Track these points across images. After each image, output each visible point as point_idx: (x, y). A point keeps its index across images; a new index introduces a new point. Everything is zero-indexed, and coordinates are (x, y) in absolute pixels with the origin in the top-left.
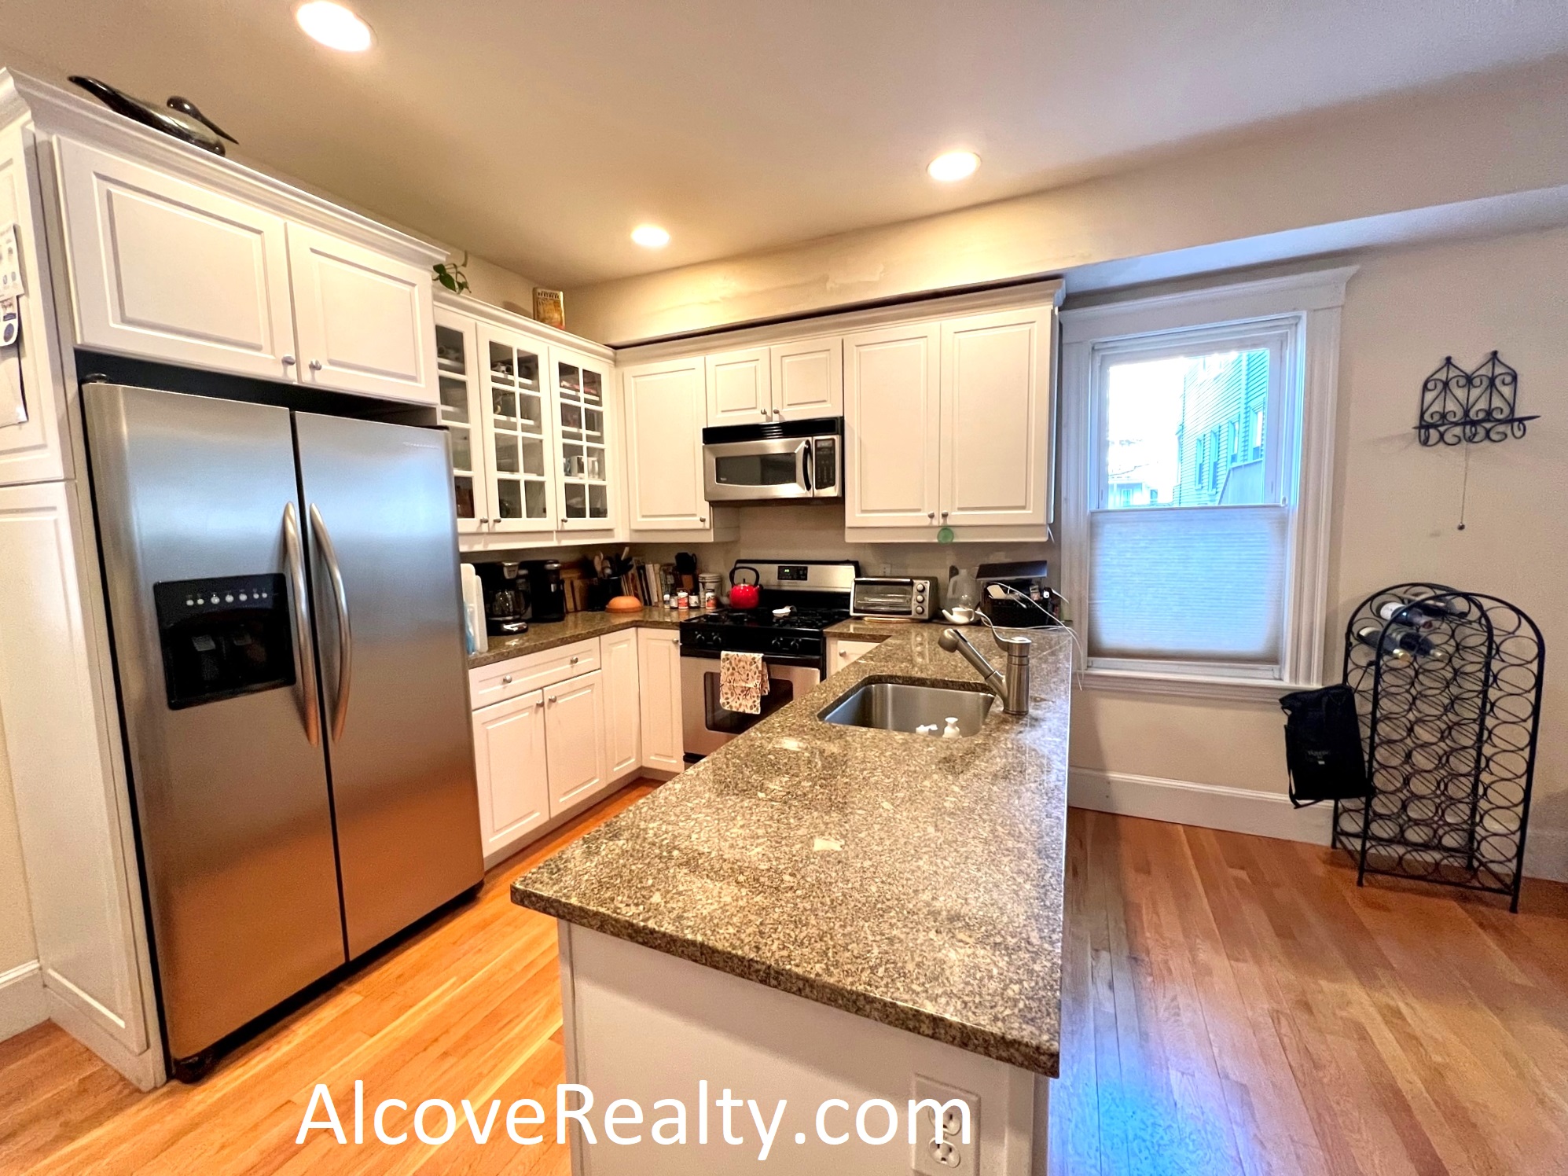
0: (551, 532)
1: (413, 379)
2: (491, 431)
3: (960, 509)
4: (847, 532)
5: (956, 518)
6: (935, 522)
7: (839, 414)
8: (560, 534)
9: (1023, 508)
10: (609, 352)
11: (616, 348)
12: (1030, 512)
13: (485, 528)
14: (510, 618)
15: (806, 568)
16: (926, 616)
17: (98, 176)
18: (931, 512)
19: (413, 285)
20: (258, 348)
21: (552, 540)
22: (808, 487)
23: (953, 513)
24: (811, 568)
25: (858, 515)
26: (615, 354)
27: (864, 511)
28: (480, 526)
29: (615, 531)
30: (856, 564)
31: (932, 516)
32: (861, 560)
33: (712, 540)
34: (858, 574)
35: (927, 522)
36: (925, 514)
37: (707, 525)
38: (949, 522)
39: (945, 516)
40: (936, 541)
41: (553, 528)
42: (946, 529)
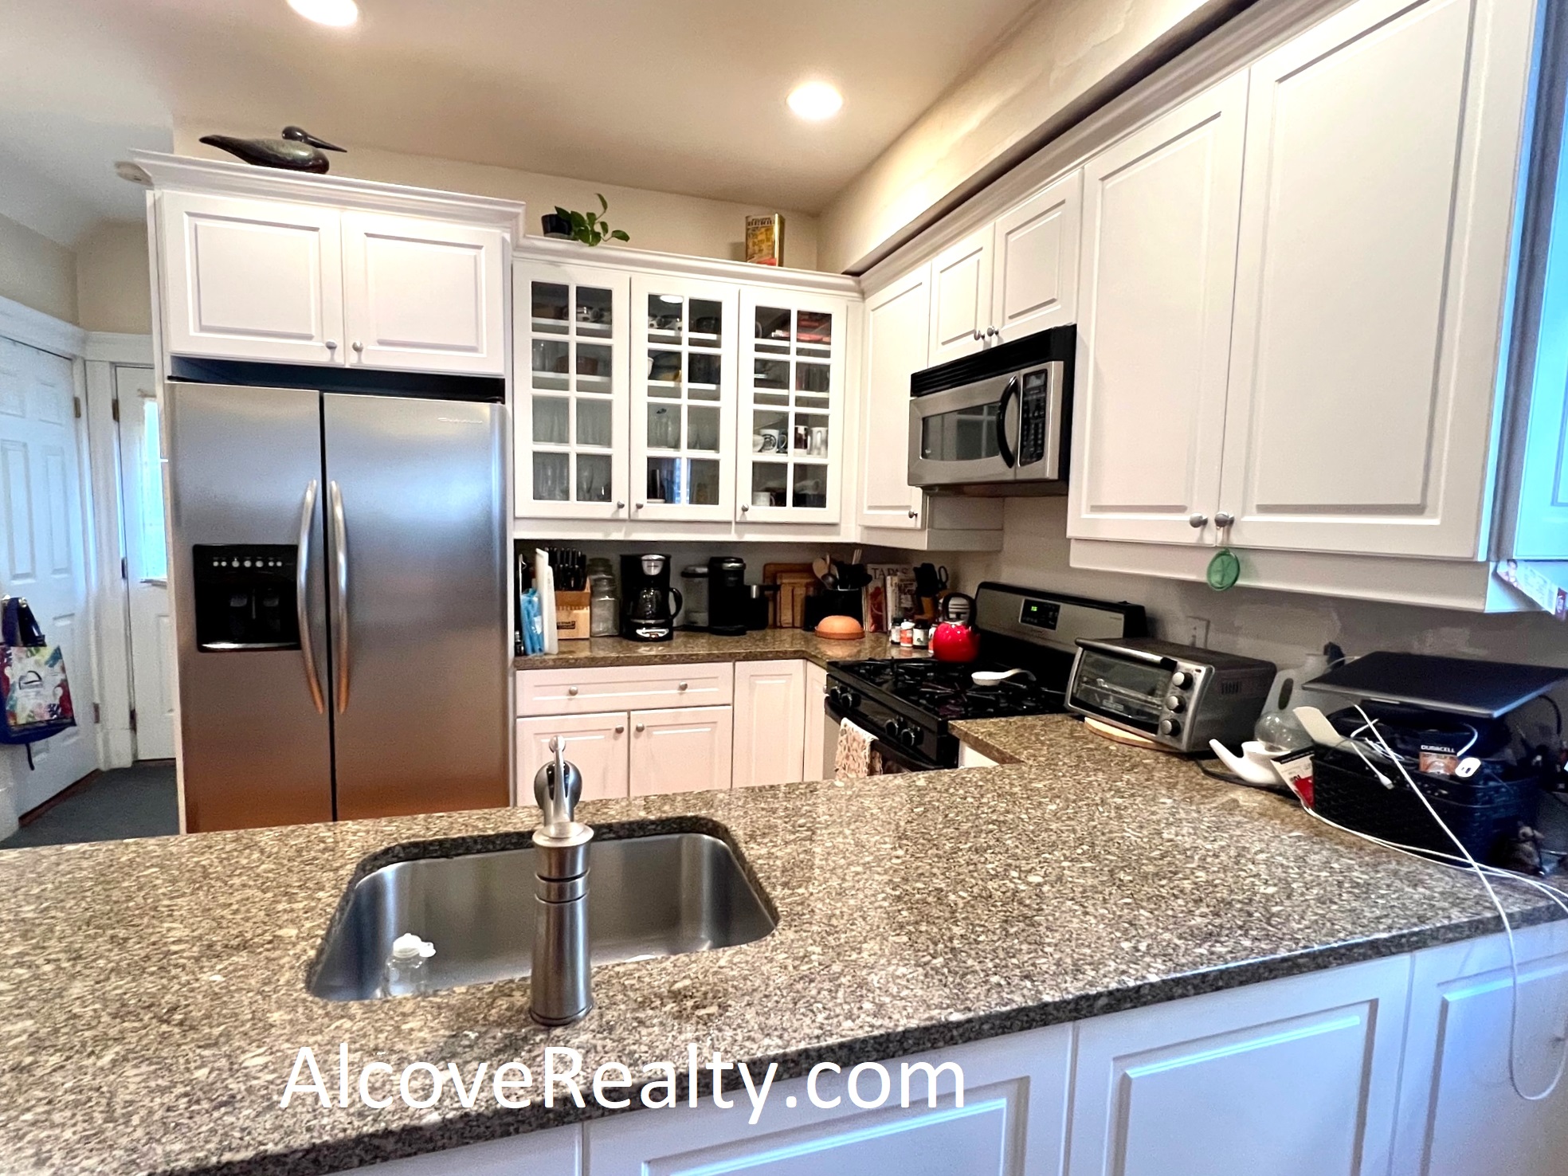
0: (729, 523)
1: (473, 349)
2: (642, 402)
3: (1264, 509)
4: (1074, 547)
5: (1253, 530)
6: (1206, 537)
7: (1067, 321)
8: (740, 526)
9: (1418, 510)
10: (849, 281)
11: (856, 274)
12: (1436, 522)
13: (623, 514)
14: (652, 622)
15: (1057, 608)
17: (190, 214)
18: (1199, 512)
19: (479, 247)
20: (309, 337)
21: (730, 532)
22: (1010, 460)
23: (1246, 519)
24: (1065, 609)
25: (1085, 516)
26: (859, 283)
27: (1096, 508)
28: (617, 511)
29: (843, 526)
31: (1200, 522)
33: (925, 548)
36: (1188, 516)
37: (916, 523)
38: (1237, 539)
39: (1225, 523)
41: (730, 517)
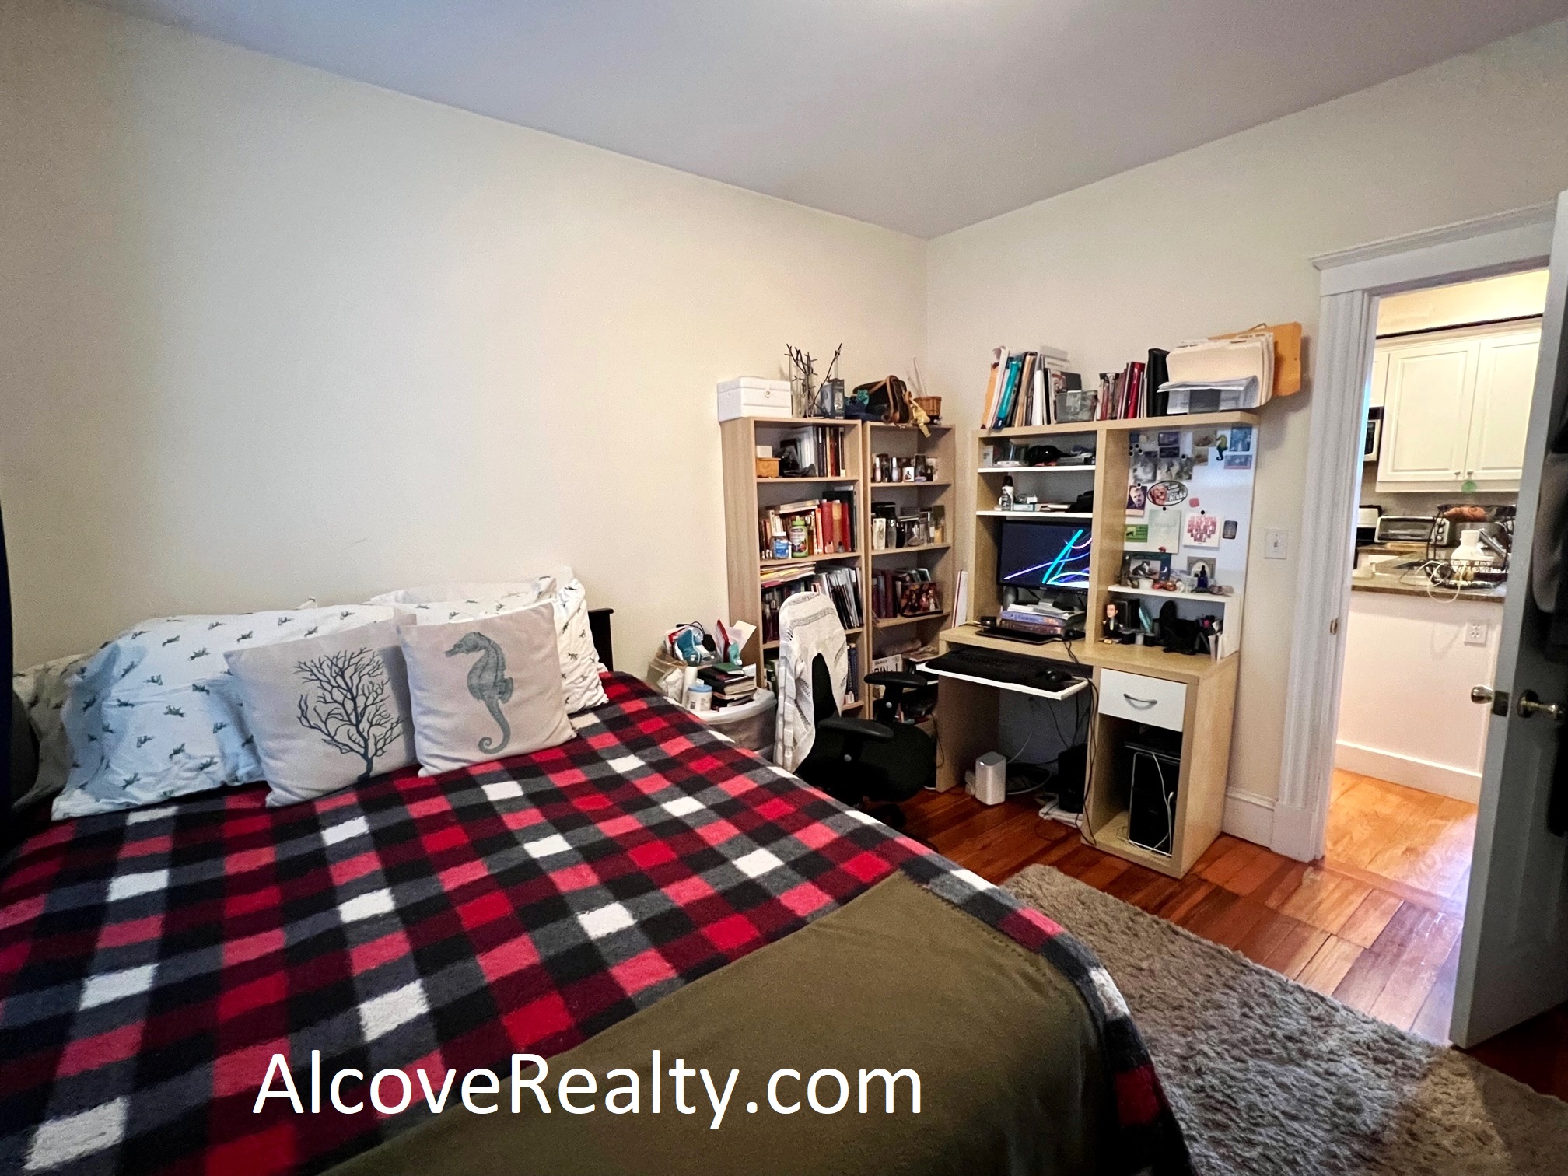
3: (1484, 469)
4: (1380, 485)
5: (1480, 475)
6: (1460, 478)
7: (1382, 405)
16: (1445, 541)
18: (1457, 471)
23: (1477, 472)
25: (1389, 473)
27: (1394, 471)
30: (1379, 508)
31: (1457, 474)
32: (1383, 505)
34: (1380, 514)
35: (1454, 478)
36: (1452, 472)
38: (1473, 478)
39: (1470, 474)
40: (1460, 490)
42: (1469, 483)
